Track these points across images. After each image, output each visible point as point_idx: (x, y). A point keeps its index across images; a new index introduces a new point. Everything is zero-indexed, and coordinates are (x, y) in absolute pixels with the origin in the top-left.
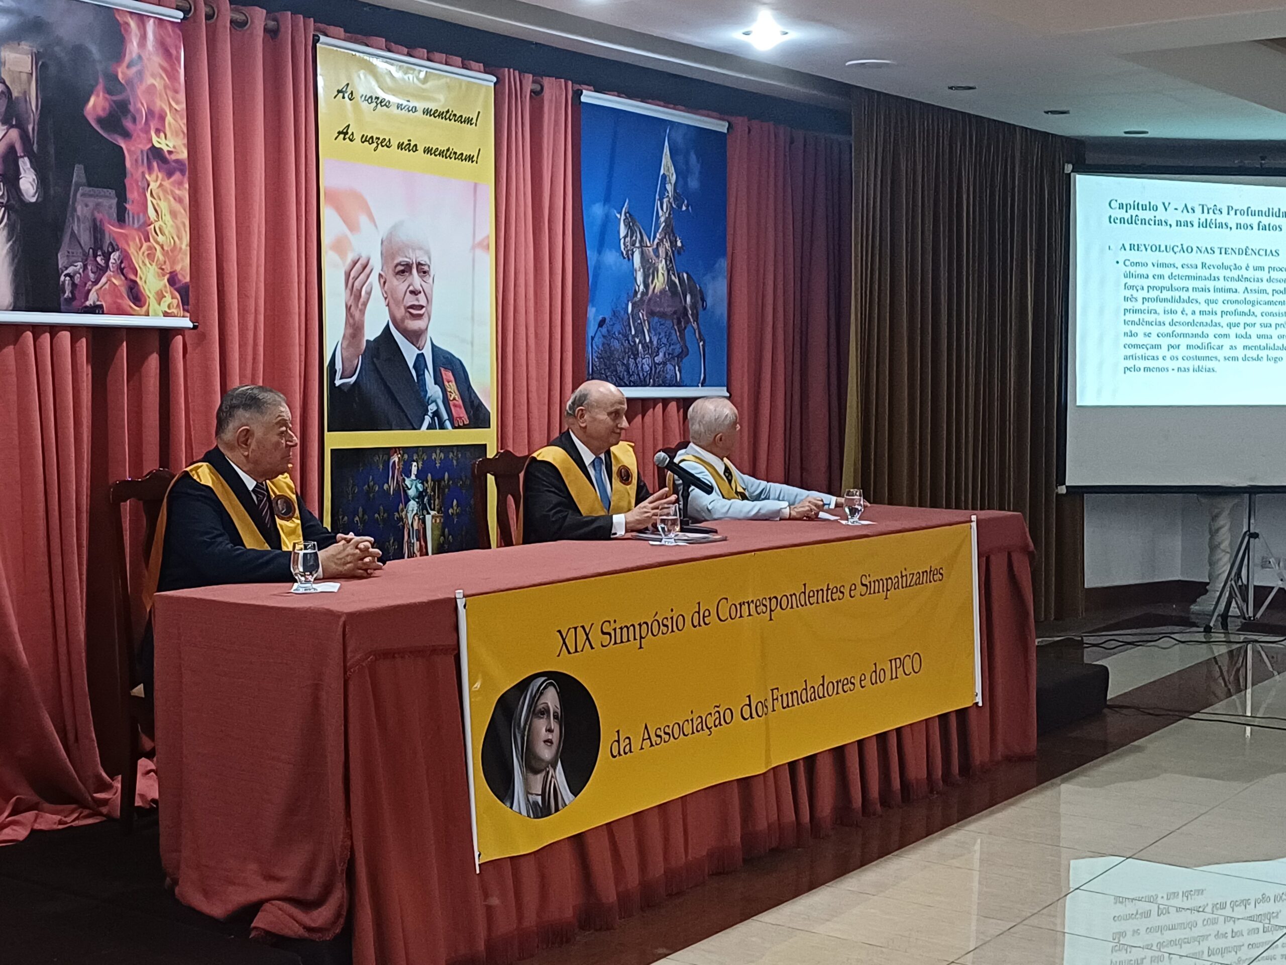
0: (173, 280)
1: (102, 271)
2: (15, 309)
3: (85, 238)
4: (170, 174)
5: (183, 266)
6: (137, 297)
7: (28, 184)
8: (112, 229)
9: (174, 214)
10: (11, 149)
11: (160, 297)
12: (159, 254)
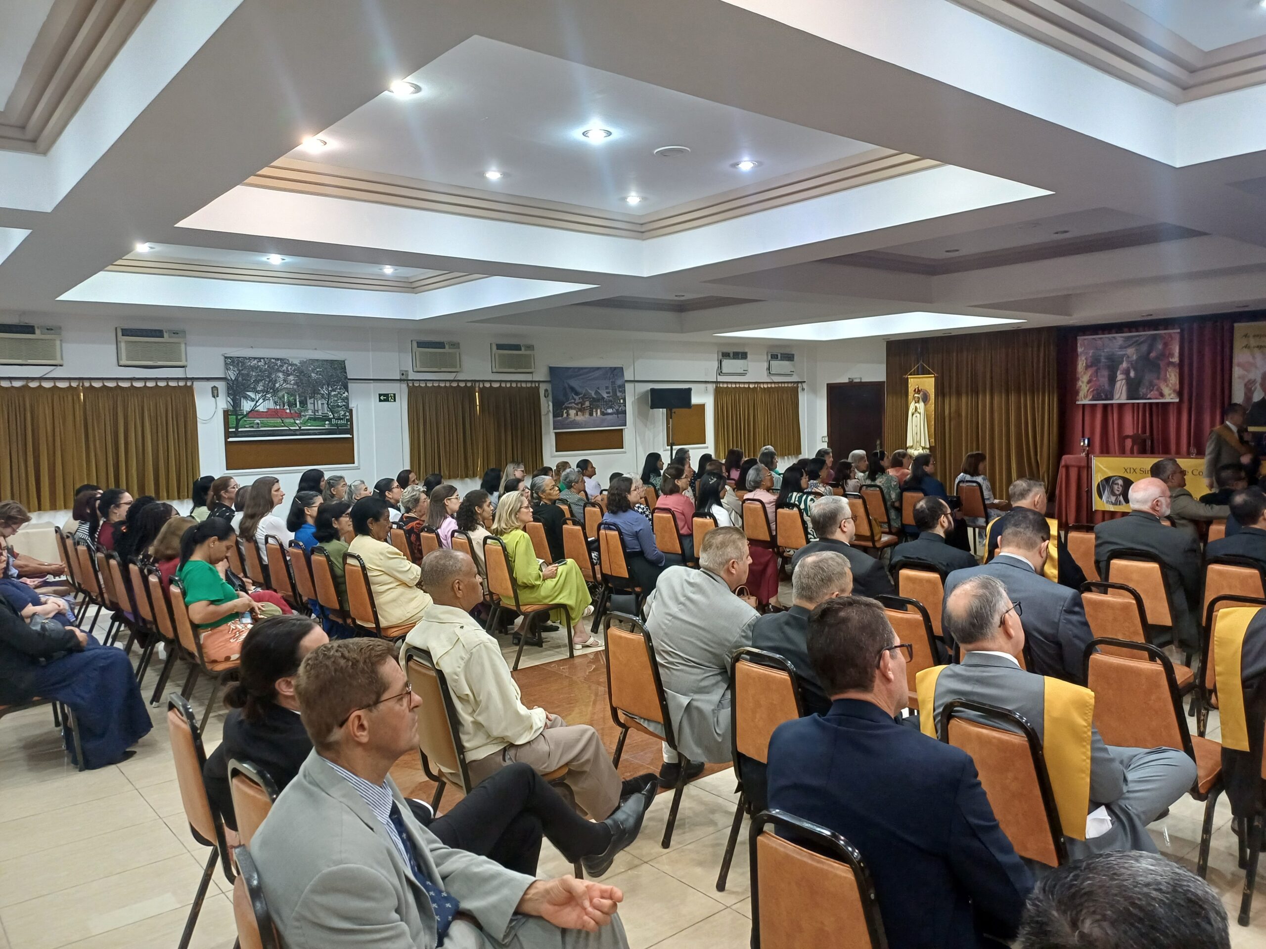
0: (1174, 391)
1: (1152, 390)
2: (1127, 399)
3: (1147, 383)
4: (1175, 367)
5: (1178, 387)
6: (1162, 395)
7: (1132, 374)
8: (1156, 381)
9: (1175, 376)
10: (1128, 368)
11: (1170, 395)
12: (1170, 385)
